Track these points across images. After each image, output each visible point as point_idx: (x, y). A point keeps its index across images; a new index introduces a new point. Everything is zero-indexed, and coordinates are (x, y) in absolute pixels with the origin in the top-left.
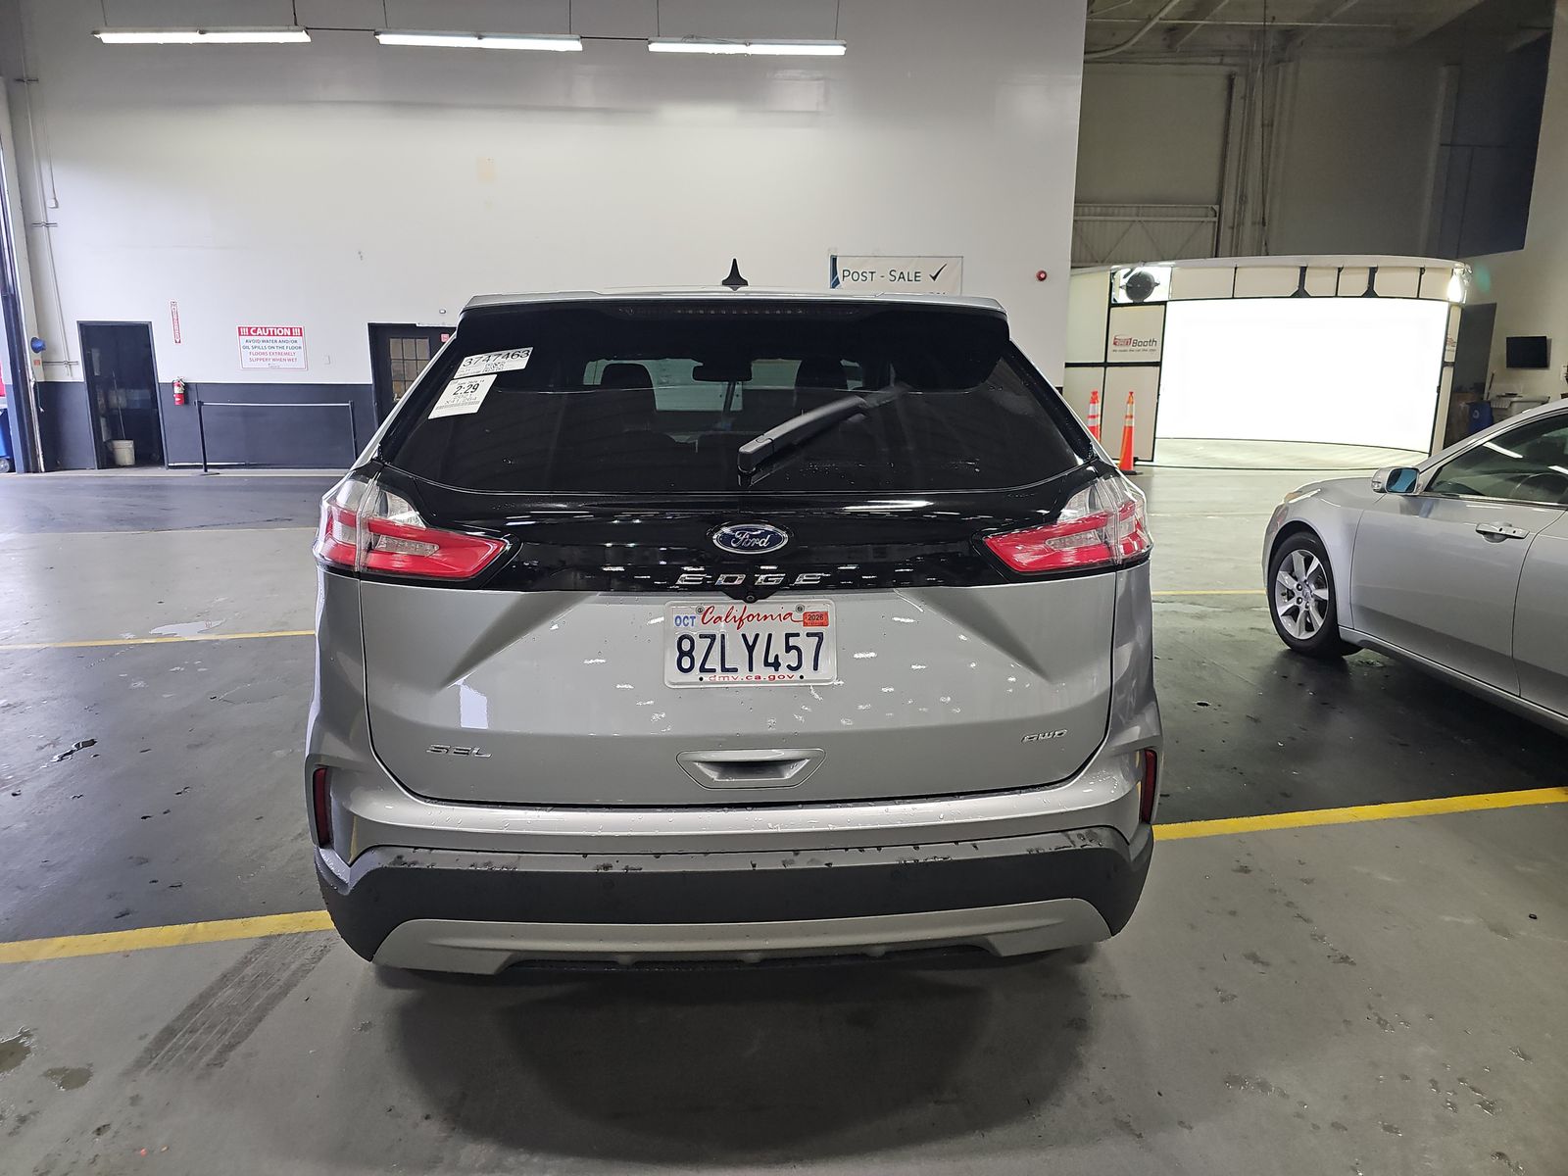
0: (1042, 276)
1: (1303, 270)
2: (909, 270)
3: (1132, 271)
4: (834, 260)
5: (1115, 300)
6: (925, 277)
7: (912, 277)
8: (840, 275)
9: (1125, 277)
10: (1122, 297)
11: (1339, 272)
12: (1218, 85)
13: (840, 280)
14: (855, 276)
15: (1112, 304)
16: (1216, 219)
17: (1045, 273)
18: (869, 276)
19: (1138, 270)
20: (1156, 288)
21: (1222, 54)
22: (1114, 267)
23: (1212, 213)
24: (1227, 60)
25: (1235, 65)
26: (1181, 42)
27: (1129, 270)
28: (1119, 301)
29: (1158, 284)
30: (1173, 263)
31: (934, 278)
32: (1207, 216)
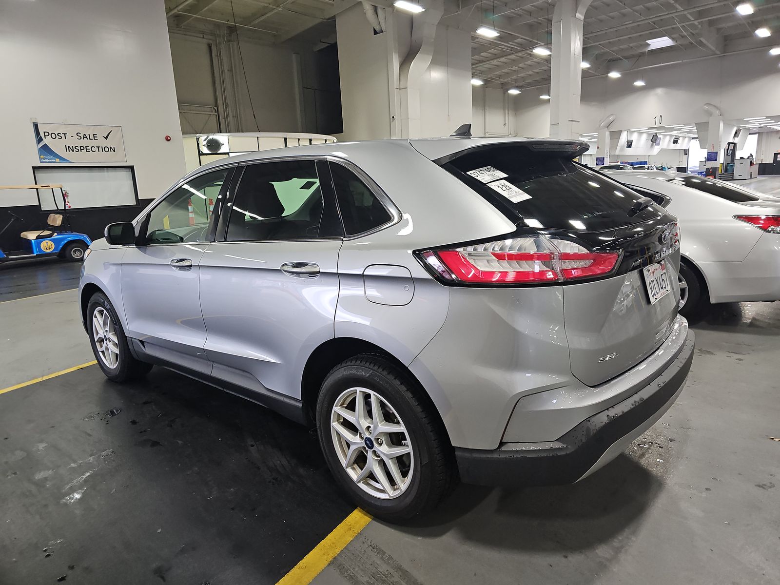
0: (169, 138)
1: (286, 139)
2: (90, 132)
3: (208, 137)
4: (36, 126)
5: (201, 152)
6: (100, 137)
7: (92, 137)
8: (42, 134)
9: (205, 140)
10: (205, 150)
11: (299, 140)
12: (205, 48)
13: (43, 137)
14: (53, 136)
15: (201, 154)
16: (217, 114)
17: (169, 137)
18: (63, 136)
19: (211, 137)
20: (222, 146)
21: (203, 33)
22: (198, 135)
23: (214, 111)
24: (206, 36)
25: (210, 39)
26: (184, 24)
27: (206, 137)
28: (204, 152)
29: (223, 144)
30: (228, 134)
31: (106, 138)
32: (212, 112)
